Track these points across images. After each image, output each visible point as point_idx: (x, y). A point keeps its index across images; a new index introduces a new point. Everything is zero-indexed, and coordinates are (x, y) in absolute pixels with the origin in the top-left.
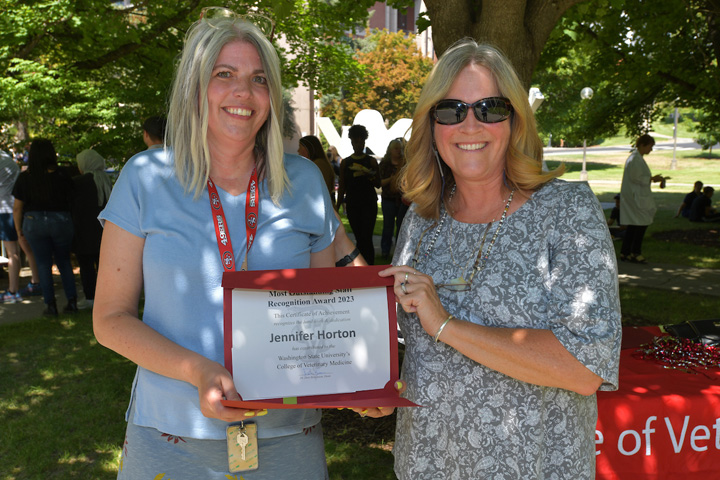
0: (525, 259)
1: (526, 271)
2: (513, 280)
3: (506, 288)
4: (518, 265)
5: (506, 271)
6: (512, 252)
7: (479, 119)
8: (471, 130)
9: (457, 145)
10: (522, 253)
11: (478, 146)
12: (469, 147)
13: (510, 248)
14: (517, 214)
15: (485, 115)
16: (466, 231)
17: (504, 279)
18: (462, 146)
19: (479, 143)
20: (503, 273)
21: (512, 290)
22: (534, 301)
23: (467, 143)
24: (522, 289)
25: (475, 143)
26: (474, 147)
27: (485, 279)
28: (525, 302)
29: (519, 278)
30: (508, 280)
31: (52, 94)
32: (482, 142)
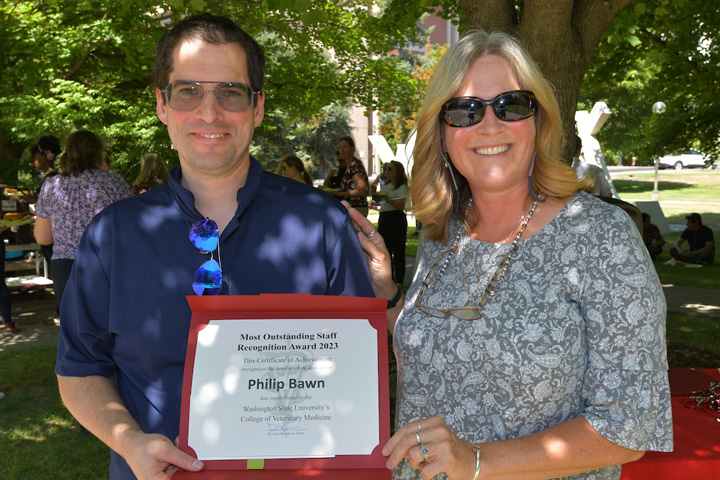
0: (533, 291)
1: (530, 303)
2: (513, 313)
3: (503, 321)
4: (523, 297)
5: (508, 302)
6: (521, 282)
7: (500, 118)
8: (492, 130)
9: (475, 149)
10: (531, 284)
11: (500, 149)
12: (490, 151)
13: (520, 277)
14: (537, 237)
16: (476, 250)
17: (504, 311)
18: (482, 151)
19: (501, 145)
20: (505, 304)
21: (509, 324)
22: (531, 339)
23: (487, 147)
24: (520, 324)
25: (497, 146)
26: (496, 150)
28: (519, 339)
29: (519, 312)
30: (508, 313)
31: (91, 114)
32: (505, 145)
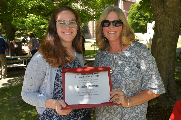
0: (127, 63)
3: (121, 71)
4: (125, 65)
5: (121, 66)
7: (114, 26)
8: (111, 28)
9: (108, 32)
10: (126, 62)
11: (113, 33)
12: (111, 33)
13: (123, 60)
15: (116, 24)
16: (112, 56)
17: (121, 68)
18: (109, 33)
19: (114, 32)
20: (121, 67)
21: (122, 71)
22: (128, 74)
23: (111, 32)
24: (125, 71)
26: (112, 33)
27: (116, 69)
28: (125, 74)
29: (124, 68)
32: (115, 32)
